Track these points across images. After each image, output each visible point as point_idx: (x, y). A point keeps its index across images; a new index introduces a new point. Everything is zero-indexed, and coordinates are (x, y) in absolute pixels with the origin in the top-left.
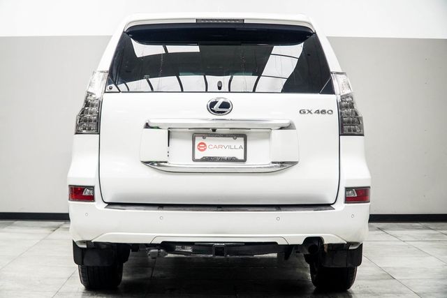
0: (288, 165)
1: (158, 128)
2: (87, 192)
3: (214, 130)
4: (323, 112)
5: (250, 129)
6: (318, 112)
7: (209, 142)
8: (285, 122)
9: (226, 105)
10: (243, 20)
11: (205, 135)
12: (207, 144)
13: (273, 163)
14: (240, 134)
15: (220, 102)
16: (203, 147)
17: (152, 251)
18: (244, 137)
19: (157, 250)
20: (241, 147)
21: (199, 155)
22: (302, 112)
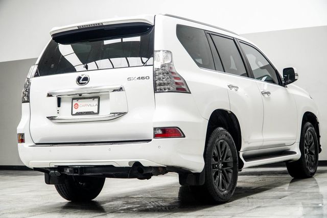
3: (80, 95)
4: (143, 78)
6: (139, 78)
7: (80, 102)
8: (118, 87)
9: (86, 79)
11: (77, 99)
12: (79, 104)
13: (111, 114)
14: (96, 97)
15: (83, 77)
16: (77, 106)
17: (52, 172)
18: (99, 98)
19: (54, 171)
20: (96, 105)
21: (75, 111)
22: (129, 79)
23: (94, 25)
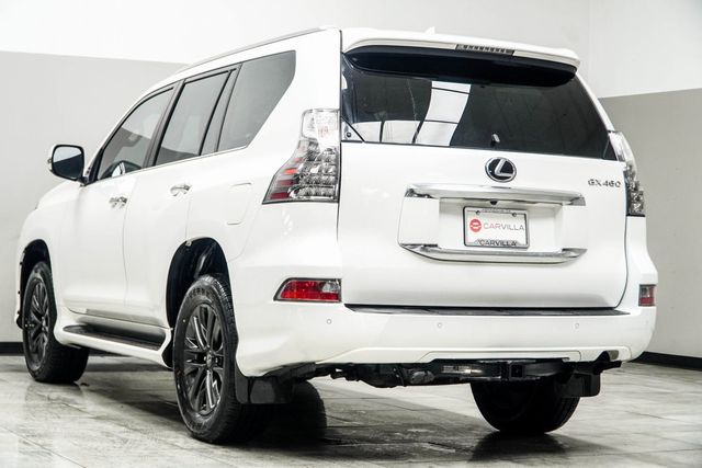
0: (573, 254)
1: (429, 197)
2: (327, 289)
3: (494, 202)
4: (612, 184)
5: (534, 203)
6: (606, 184)
7: (486, 219)
10: (513, 51)
12: (483, 221)
13: (564, 249)
16: (476, 226)
17: (416, 374)
19: (423, 373)
20: (521, 228)
21: (472, 237)
22: (592, 182)
23: (492, 49)
